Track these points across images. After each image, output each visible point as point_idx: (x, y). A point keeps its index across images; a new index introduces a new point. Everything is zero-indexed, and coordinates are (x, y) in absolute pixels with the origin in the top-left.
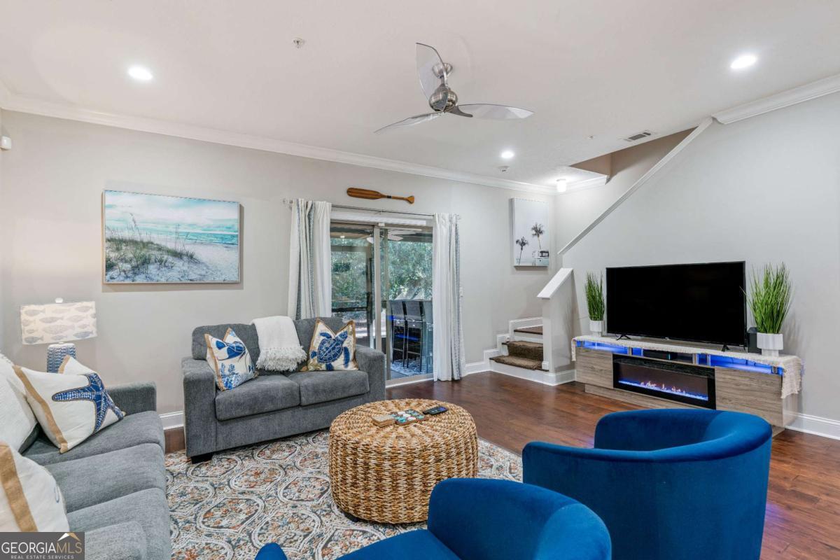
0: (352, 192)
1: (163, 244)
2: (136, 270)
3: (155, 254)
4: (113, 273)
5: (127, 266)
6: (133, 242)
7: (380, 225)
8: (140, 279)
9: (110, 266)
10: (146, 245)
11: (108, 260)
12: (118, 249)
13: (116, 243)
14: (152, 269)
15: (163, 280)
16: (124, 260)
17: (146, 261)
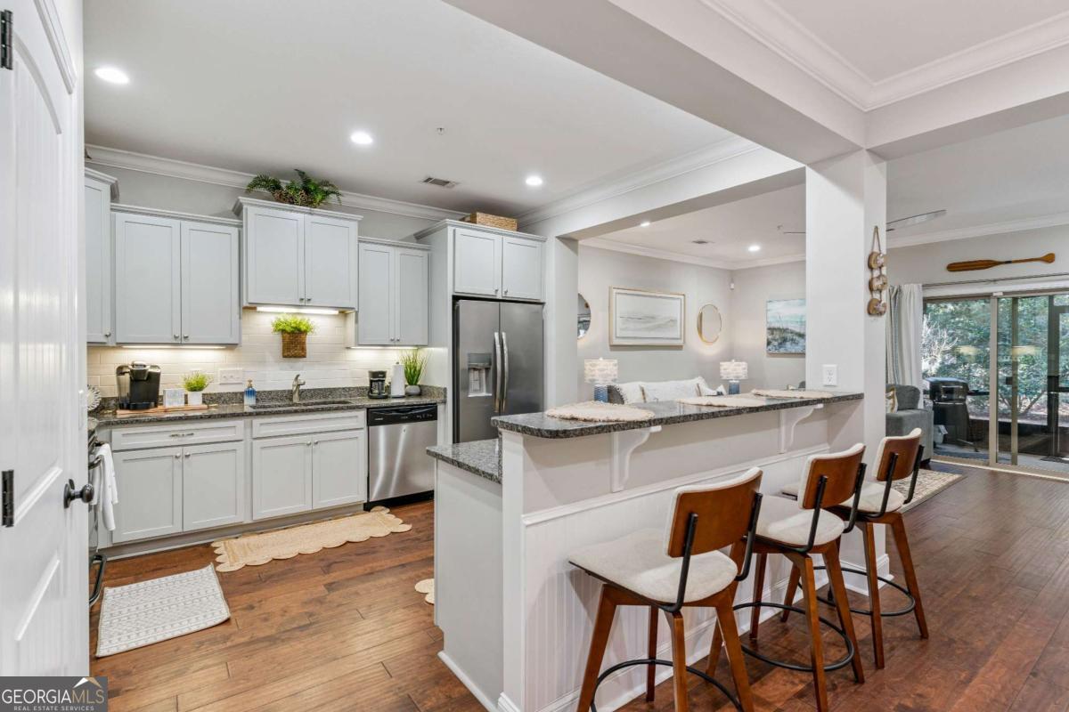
0: (953, 268)
1: (793, 329)
2: (781, 345)
3: (789, 336)
4: (770, 347)
5: (776, 343)
6: (779, 329)
7: (995, 294)
8: (782, 350)
9: (769, 343)
10: (785, 330)
11: (768, 340)
12: (772, 334)
13: (772, 330)
14: (788, 344)
15: (793, 351)
16: (776, 340)
17: (785, 340)
